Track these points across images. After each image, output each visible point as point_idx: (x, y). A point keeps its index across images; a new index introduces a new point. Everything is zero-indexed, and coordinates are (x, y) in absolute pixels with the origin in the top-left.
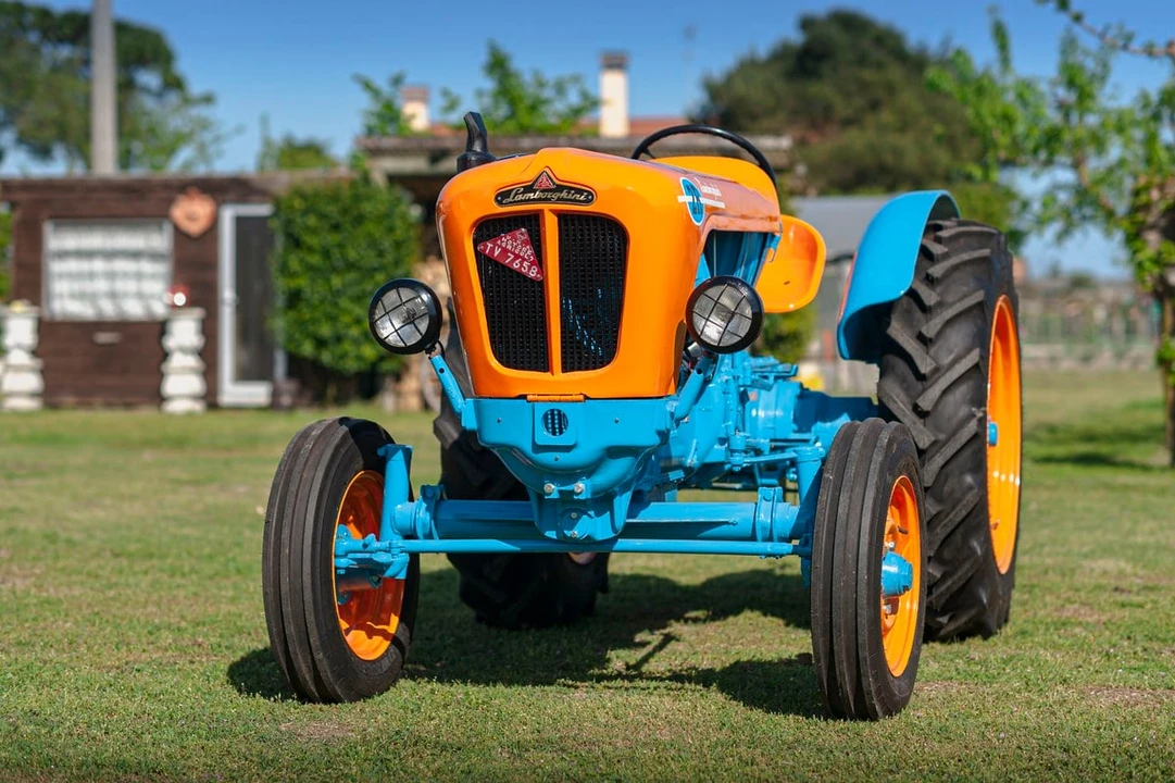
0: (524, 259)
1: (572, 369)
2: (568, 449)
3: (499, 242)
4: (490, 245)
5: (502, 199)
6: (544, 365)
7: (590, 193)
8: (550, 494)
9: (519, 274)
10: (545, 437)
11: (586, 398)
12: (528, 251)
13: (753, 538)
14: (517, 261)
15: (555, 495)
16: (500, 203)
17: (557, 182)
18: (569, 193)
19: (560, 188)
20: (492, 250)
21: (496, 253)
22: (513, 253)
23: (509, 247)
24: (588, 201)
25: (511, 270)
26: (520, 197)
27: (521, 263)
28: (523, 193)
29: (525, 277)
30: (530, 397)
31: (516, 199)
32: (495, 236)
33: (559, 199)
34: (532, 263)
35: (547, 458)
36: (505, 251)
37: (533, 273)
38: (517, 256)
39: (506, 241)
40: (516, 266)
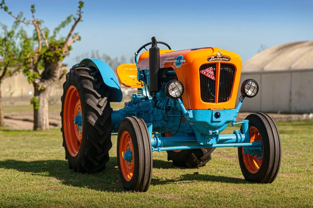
0: (211, 75)
1: (220, 102)
2: (219, 122)
3: (205, 70)
4: (203, 71)
5: (209, 60)
7: (229, 59)
8: (210, 133)
9: (209, 78)
10: (215, 119)
11: (225, 109)
12: (212, 73)
13: (236, 142)
14: (209, 75)
16: (208, 60)
17: (222, 56)
19: (223, 57)
20: (204, 72)
21: (204, 73)
22: (208, 73)
23: (208, 72)
24: (229, 60)
25: (208, 78)
27: (210, 76)
28: (214, 58)
29: (211, 79)
30: (211, 109)
31: (212, 60)
32: (204, 69)
33: (222, 60)
34: (213, 76)
35: (214, 124)
36: (207, 72)
37: (213, 78)
38: (209, 74)
39: (207, 70)
40: (209, 76)
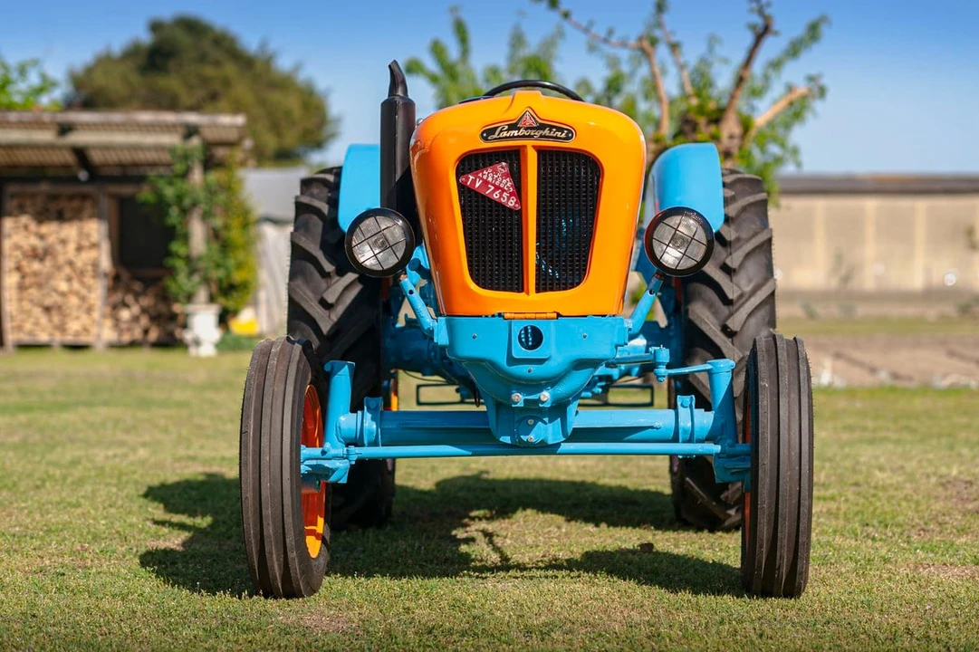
0: (503, 191)
1: (545, 290)
2: (540, 361)
3: (480, 175)
4: (471, 177)
5: (488, 136)
6: (519, 287)
7: (569, 131)
8: (516, 403)
9: (498, 204)
10: (519, 352)
11: (559, 315)
12: (507, 183)
13: (675, 439)
14: (497, 192)
15: (521, 404)
16: (486, 139)
17: (540, 121)
18: (550, 130)
19: (542, 127)
20: (474, 182)
21: (477, 185)
22: (494, 185)
23: (490, 179)
24: (568, 138)
25: (491, 200)
26: (505, 134)
27: (501, 194)
28: (508, 130)
29: (503, 206)
30: (507, 315)
31: (501, 136)
32: (477, 169)
33: (541, 136)
34: (511, 194)
35: (521, 370)
36: (486, 183)
37: (512, 203)
38: (497, 188)
39: (487, 174)
40: (496, 196)
